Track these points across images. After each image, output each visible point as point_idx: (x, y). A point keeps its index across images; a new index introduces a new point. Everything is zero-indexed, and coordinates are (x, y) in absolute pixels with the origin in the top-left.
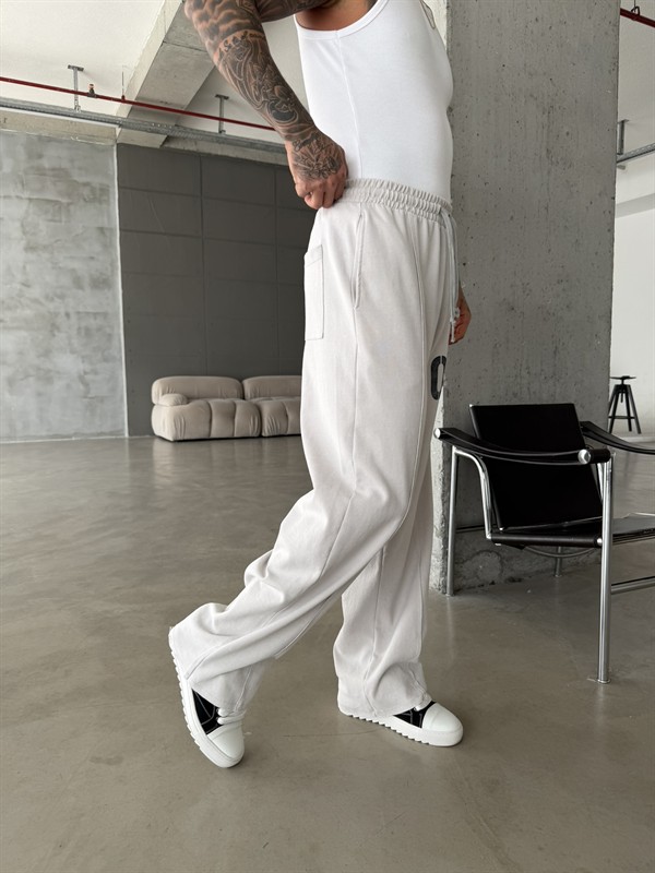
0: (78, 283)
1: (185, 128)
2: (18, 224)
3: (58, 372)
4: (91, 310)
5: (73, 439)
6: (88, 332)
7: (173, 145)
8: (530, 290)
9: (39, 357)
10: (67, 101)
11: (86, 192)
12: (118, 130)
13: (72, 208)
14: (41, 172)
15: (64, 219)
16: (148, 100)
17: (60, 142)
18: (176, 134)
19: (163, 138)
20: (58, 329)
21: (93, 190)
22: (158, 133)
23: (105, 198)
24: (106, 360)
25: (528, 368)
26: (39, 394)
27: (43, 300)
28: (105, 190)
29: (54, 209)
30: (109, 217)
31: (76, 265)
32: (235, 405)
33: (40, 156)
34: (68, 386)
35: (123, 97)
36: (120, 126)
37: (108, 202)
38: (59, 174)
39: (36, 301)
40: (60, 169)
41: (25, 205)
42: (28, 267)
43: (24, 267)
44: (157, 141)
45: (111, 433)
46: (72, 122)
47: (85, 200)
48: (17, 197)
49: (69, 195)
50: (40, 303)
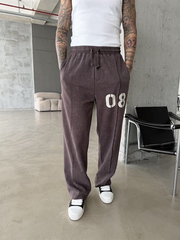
0: (21, 65)
1: (51, 19)
2: (3, 47)
3: (16, 91)
4: (25, 73)
5: (20, 110)
6: (24, 79)
7: (48, 24)
8: (155, 71)
9: (10, 86)
10: (16, 10)
11: (23, 38)
12: (32, 19)
13: (19, 42)
15: (16, 46)
16: (40, 10)
17: (15, 23)
18: (49, 21)
19: (45, 22)
20: (15, 78)
21: (25, 37)
22: (43, 20)
23: (28, 40)
24: (29, 87)
25: (153, 95)
26: (10, 97)
27: (11, 70)
28: (28, 38)
29: (14, 43)
30: (30, 45)
31: (20, 60)
32: (58, 101)
33: (9, 27)
34: (18, 95)
35: (33, 9)
36: (32, 18)
37: (29, 41)
38: (15, 33)
39: (9, 70)
40: (15, 31)
41: (5, 42)
42: (7, 60)
43: (5, 60)
44: (43, 23)
45: (31, 108)
46: (18, 17)
47: (22, 40)
48: (3, 39)
49: (18, 39)
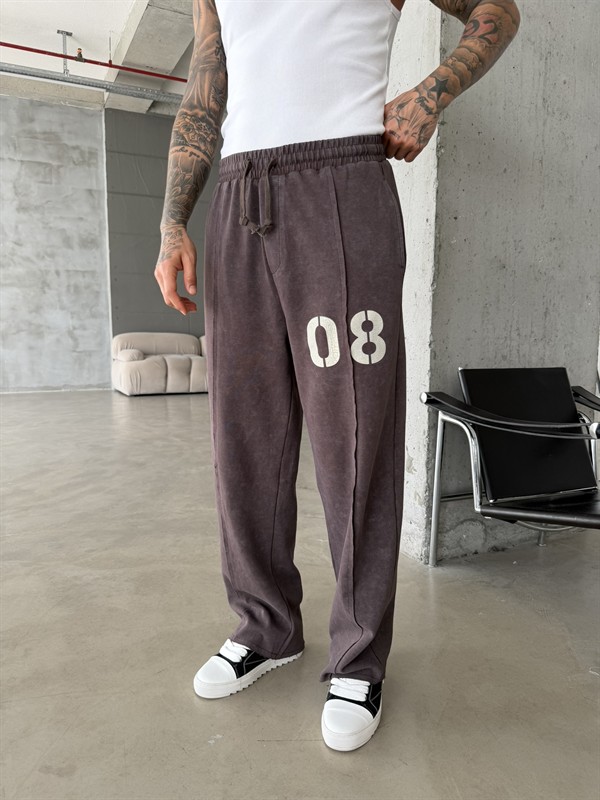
0: (67, 242)
1: (170, 94)
2: (11, 185)
3: (49, 328)
4: (79, 269)
7: (158, 111)
8: (523, 248)
9: (31, 312)
10: (55, 65)
11: (75, 155)
12: (107, 94)
13: (62, 170)
14: (32, 135)
15: (54, 181)
16: (134, 65)
17: (52, 106)
18: (162, 99)
19: (149, 103)
20: (48, 286)
21: (82, 153)
22: (144, 97)
23: (93, 161)
24: (94, 316)
25: (518, 329)
26: (31, 348)
27: (34, 259)
28: (93, 154)
29: (47, 172)
30: (98, 179)
31: (65, 225)
32: (190, 361)
33: (32, 120)
34: (58, 341)
35: (110, 61)
36: (108, 90)
37: (96, 165)
38: (51, 137)
39: (28, 259)
40: (51, 133)
41: (17, 167)
42: (20, 226)
43: (17, 227)
44: (143, 105)
45: (99, 386)
46: (65, 87)
47: (74, 162)
48: (10, 159)
49: (59, 158)
50: (32, 261)
